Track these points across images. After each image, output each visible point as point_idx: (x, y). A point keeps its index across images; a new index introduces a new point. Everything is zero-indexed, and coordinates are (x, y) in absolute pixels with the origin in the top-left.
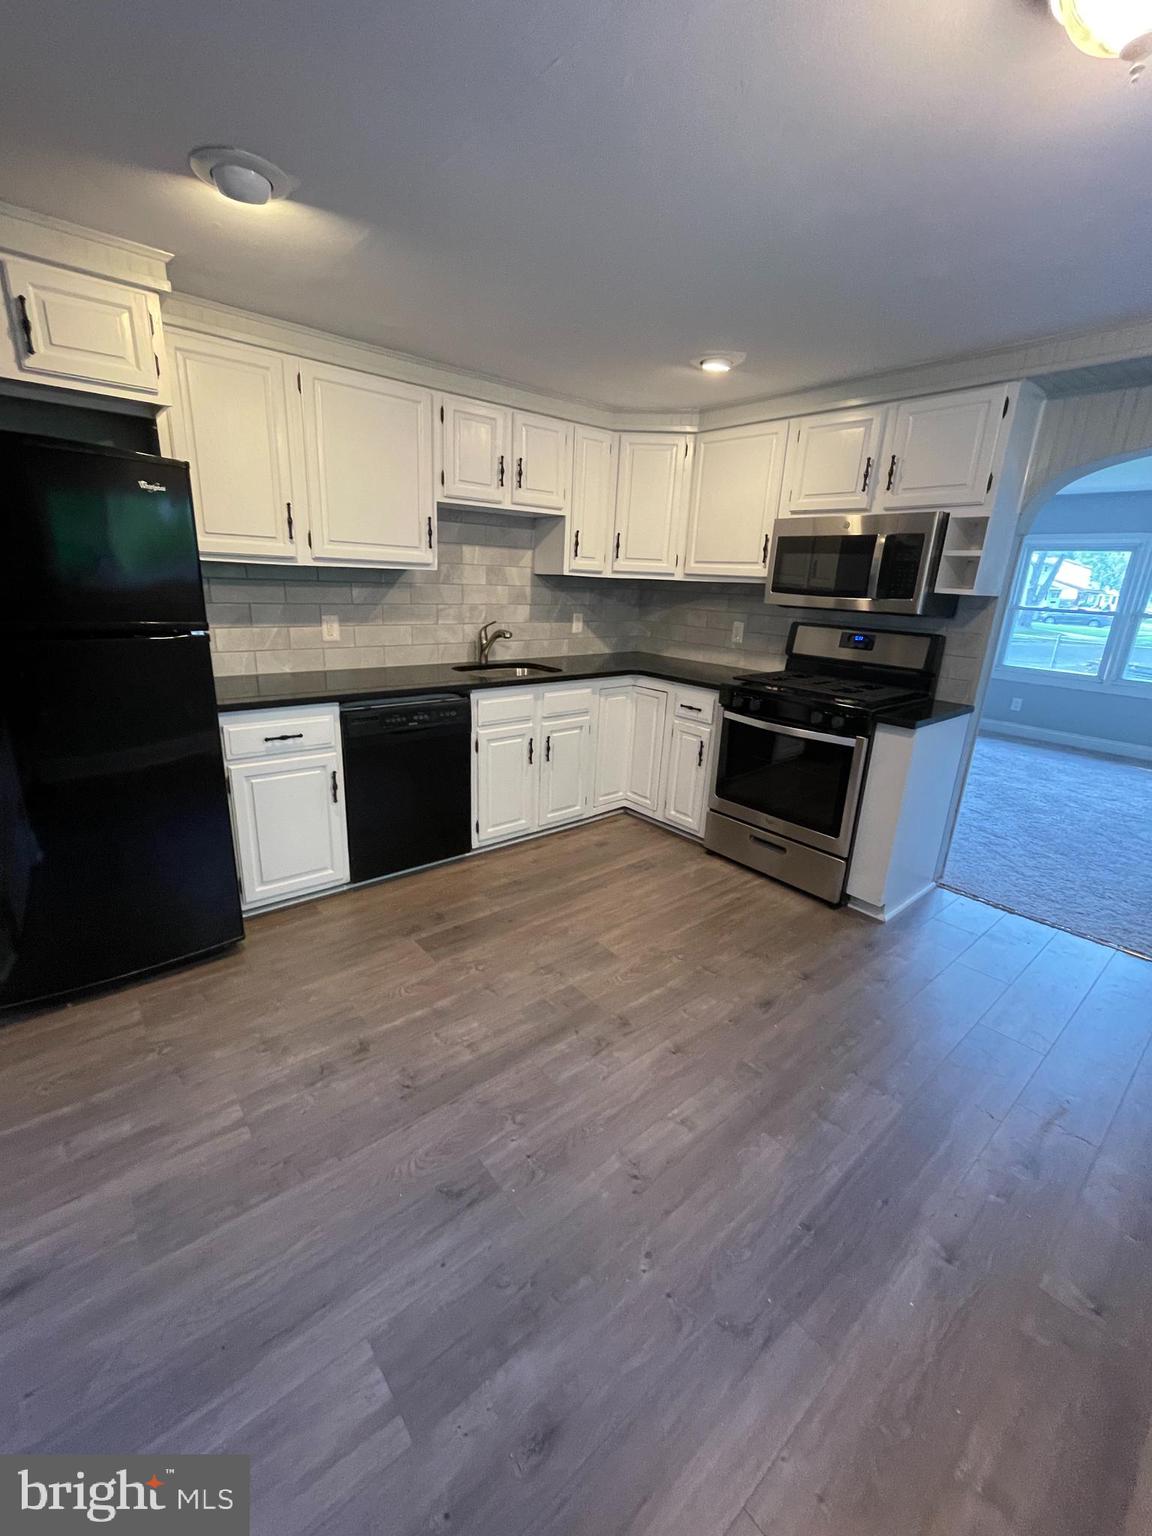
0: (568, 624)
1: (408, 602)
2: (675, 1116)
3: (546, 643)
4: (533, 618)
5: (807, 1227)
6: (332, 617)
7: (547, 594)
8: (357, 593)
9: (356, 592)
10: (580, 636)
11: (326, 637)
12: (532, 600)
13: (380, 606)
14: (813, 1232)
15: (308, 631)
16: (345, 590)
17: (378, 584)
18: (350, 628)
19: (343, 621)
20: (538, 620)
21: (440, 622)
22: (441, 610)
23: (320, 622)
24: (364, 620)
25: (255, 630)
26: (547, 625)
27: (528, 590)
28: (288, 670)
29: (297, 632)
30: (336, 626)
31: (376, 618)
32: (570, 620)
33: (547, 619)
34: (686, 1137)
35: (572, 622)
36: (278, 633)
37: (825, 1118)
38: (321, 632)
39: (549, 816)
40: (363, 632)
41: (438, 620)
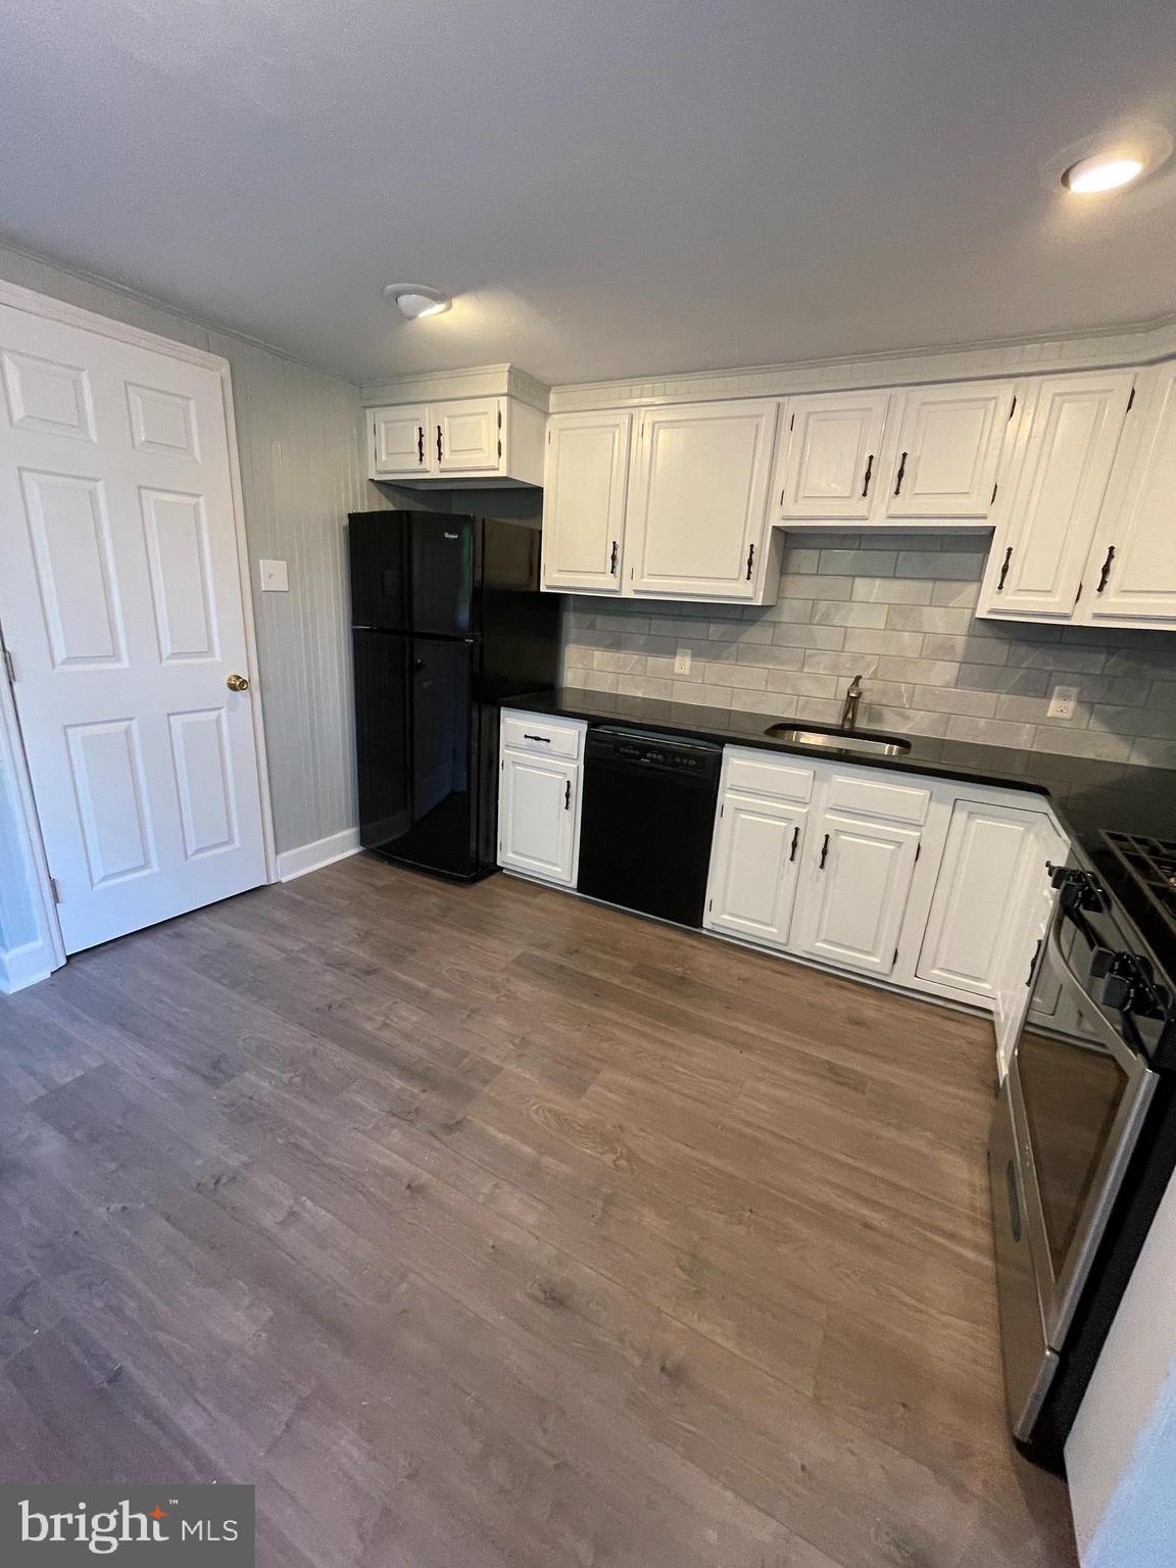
0: (1044, 701)
1: (769, 642)
2: (303, 1205)
3: (982, 723)
4: (959, 682)
5: (116, 1377)
6: (686, 650)
7: (1000, 650)
8: (715, 630)
9: (713, 628)
10: (1066, 724)
11: (677, 670)
12: (965, 656)
13: (736, 645)
14: (105, 1385)
15: (662, 661)
16: (702, 626)
17: (739, 621)
18: (701, 663)
19: (694, 656)
20: (976, 685)
21: (806, 670)
22: (811, 656)
23: (674, 654)
24: (717, 657)
25: (622, 655)
26: (991, 697)
27: (960, 642)
28: (640, 695)
29: (656, 662)
30: (688, 661)
31: (728, 657)
32: (1046, 695)
33: (990, 685)
34: (268, 1220)
35: (1050, 699)
36: (637, 661)
37: (302, 1408)
38: (673, 664)
39: (819, 944)
40: (714, 670)
41: (802, 668)
